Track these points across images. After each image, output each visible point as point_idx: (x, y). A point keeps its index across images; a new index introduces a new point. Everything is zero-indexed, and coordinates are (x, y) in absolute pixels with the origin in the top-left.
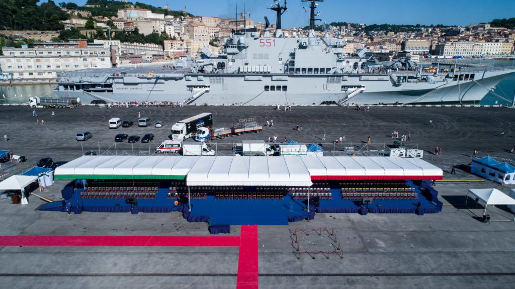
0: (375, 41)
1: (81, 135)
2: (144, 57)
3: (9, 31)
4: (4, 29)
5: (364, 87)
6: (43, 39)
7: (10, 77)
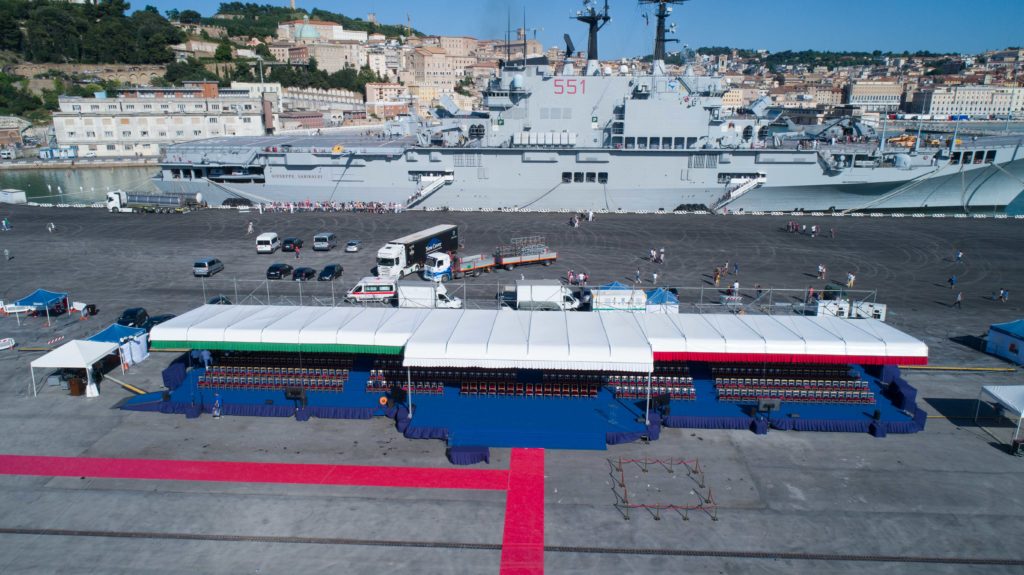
0: (788, 84)
1: (203, 265)
2: (326, 116)
3: (71, 66)
4: (63, 62)
5: (763, 176)
6: (134, 80)
7: (71, 153)
